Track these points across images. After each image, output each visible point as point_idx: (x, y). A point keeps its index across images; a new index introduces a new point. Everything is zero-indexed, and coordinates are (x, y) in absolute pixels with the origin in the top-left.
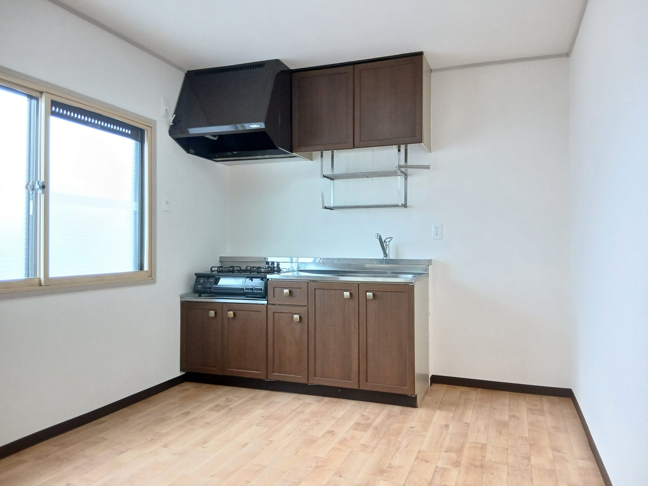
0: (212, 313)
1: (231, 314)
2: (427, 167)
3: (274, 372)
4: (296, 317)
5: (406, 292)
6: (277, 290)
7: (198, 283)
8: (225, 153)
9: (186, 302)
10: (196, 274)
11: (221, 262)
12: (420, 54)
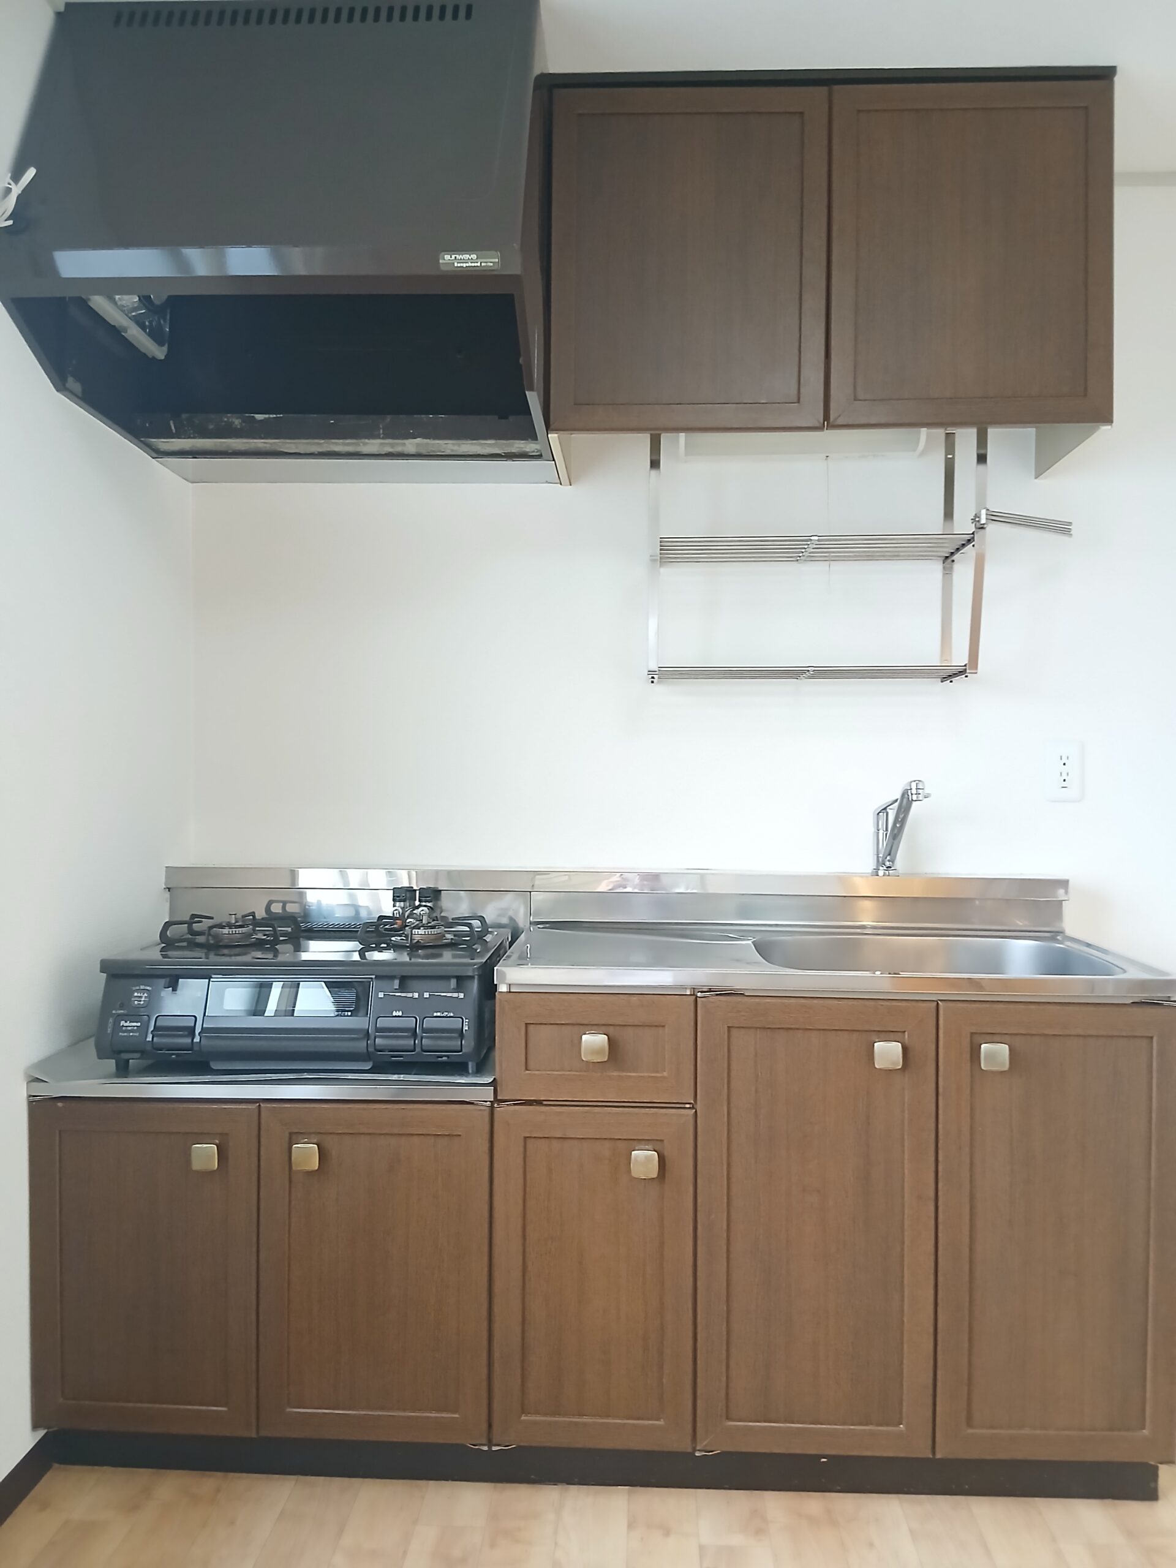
0: (205, 1154)
1: (306, 1153)
2: (1063, 528)
3: (523, 1411)
4: (644, 1160)
5: (1152, 1038)
6: (542, 1036)
7: (122, 1007)
8: (213, 416)
9: (60, 1104)
10: (106, 966)
11: (169, 889)
12: (1104, 75)
